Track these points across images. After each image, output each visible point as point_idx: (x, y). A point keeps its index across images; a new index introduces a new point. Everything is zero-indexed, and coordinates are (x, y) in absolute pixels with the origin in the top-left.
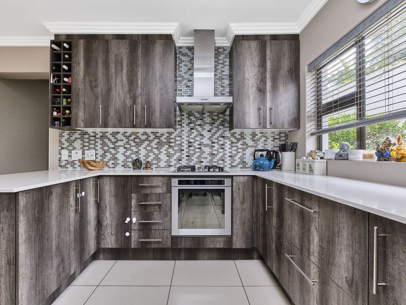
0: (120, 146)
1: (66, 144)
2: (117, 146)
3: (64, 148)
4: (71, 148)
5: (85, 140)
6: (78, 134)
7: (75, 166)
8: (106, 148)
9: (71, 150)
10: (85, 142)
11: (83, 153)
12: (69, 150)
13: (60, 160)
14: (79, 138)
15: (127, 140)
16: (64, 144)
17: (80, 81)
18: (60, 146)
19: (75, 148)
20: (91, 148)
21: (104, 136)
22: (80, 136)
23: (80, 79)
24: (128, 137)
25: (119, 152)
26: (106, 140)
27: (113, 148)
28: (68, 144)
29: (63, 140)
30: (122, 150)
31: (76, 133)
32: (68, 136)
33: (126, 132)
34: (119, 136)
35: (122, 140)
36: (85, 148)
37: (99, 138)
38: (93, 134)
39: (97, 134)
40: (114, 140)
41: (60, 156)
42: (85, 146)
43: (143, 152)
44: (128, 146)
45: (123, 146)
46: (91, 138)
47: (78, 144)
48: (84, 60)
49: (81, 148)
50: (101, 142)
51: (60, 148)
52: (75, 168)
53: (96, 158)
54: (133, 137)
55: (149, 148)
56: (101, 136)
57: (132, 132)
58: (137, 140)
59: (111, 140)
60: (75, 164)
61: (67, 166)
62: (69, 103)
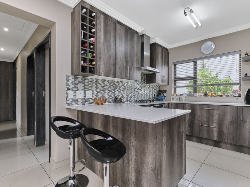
0: (106, 89)
1: (71, 86)
2: (104, 89)
3: (70, 89)
4: (76, 89)
5: (86, 84)
6: (80, 78)
7: (79, 103)
8: (98, 90)
9: (76, 91)
10: (86, 85)
11: (85, 93)
12: (74, 91)
13: (66, 99)
14: (82, 82)
15: (109, 85)
16: (70, 86)
17: (102, 43)
18: (66, 87)
19: (79, 89)
20: (89, 90)
21: (97, 82)
22: (82, 81)
23: (102, 42)
24: (110, 84)
25: (105, 93)
26: (98, 85)
27: (102, 90)
28: (73, 86)
29: (69, 83)
30: (107, 91)
31: (79, 77)
32: (73, 80)
33: (109, 80)
34: (106, 83)
35: (107, 85)
36: (85, 90)
37: (94, 83)
38: (91, 80)
39: (93, 80)
40: (103, 85)
41: (67, 96)
42: (86, 88)
43: (117, 93)
44: (110, 89)
45: (107, 89)
46: (89, 83)
47: (80, 86)
48: (104, 30)
49: (83, 89)
50: (96, 86)
51: (67, 89)
52: (79, 104)
53: (93, 97)
54: (112, 83)
55: (119, 91)
56: (95, 82)
57: (112, 81)
58: (114, 86)
59: (101, 85)
60: (79, 101)
61: (73, 103)
62: (93, 57)
